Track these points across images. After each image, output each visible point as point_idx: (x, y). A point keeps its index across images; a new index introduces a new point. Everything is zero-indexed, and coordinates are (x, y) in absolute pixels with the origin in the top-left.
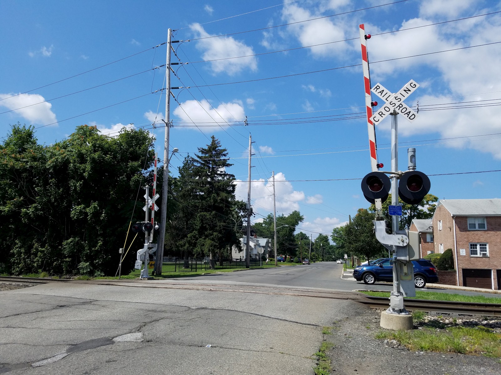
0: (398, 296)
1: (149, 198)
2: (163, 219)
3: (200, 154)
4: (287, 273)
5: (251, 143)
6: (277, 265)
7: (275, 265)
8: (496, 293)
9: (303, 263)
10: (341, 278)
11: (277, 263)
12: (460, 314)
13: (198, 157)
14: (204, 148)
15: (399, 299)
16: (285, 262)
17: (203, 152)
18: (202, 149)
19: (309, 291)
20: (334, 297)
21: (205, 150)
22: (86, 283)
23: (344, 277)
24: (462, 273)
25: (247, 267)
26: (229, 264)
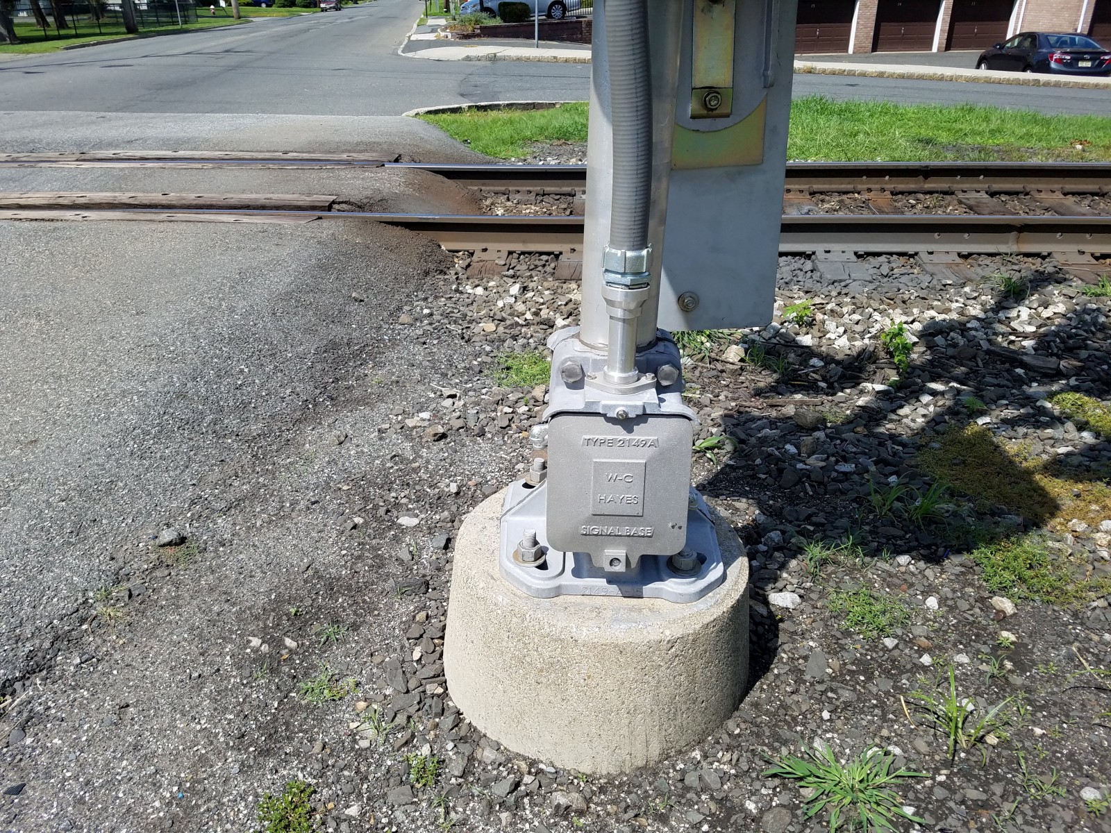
0: (643, 417)
6: (239, 18)
7: (233, 17)
10: (400, 52)
11: (238, 12)
16: (273, 8)
23: (413, 46)
25: (132, 30)
26: (95, 21)
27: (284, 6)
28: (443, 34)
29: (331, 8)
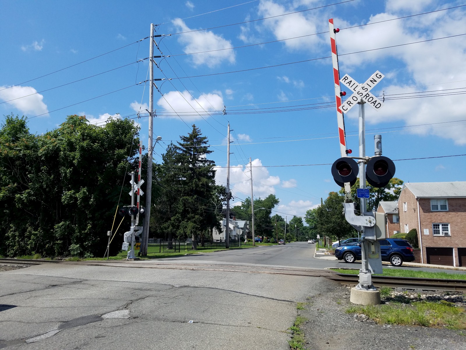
0: (367, 273)
1: (135, 183)
2: (148, 203)
3: (182, 142)
4: (264, 253)
5: (230, 131)
6: (255, 245)
7: (252, 245)
8: (457, 270)
9: (279, 243)
10: (314, 257)
11: (254, 244)
12: (424, 289)
13: (180, 144)
14: (186, 136)
15: (367, 276)
16: (262, 243)
17: (184, 140)
18: (184, 137)
19: (284, 269)
20: (307, 275)
21: (187, 138)
22: (76, 264)
23: (317, 256)
24: (426, 251)
25: (227, 247)
26: (210, 245)
27: (266, 243)
28: (327, 253)
29: (282, 244)
